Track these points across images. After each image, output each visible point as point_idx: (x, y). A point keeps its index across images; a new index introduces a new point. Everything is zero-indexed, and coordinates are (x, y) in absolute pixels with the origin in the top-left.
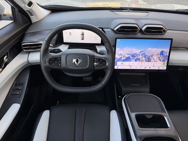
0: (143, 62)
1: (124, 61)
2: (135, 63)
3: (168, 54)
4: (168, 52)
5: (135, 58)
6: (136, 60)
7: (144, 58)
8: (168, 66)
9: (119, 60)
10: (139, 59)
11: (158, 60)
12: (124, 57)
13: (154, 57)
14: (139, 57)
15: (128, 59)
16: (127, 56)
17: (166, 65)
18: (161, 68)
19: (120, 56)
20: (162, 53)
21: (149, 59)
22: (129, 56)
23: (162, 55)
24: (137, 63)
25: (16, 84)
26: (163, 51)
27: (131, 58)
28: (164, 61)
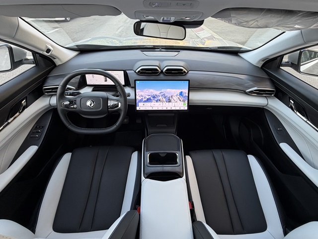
0: (164, 103)
1: (145, 101)
2: (156, 103)
3: (187, 95)
4: (187, 92)
5: (156, 99)
6: (157, 101)
7: (164, 99)
8: (189, 106)
9: (141, 101)
10: (160, 100)
11: (178, 101)
12: (145, 98)
13: (174, 97)
14: (159, 98)
15: (148, 100)
16: (148, 97)
17: (187, 105)
18: (182, 108)
19: (141, 98)
20: (181, 94)
21: (169, 99)
22: (150, 97)
23: (182, 95)
24: (158, 103)
25: (36, 127)
26: (182, 92)
27: (152, 99)
28: (184, 101)
